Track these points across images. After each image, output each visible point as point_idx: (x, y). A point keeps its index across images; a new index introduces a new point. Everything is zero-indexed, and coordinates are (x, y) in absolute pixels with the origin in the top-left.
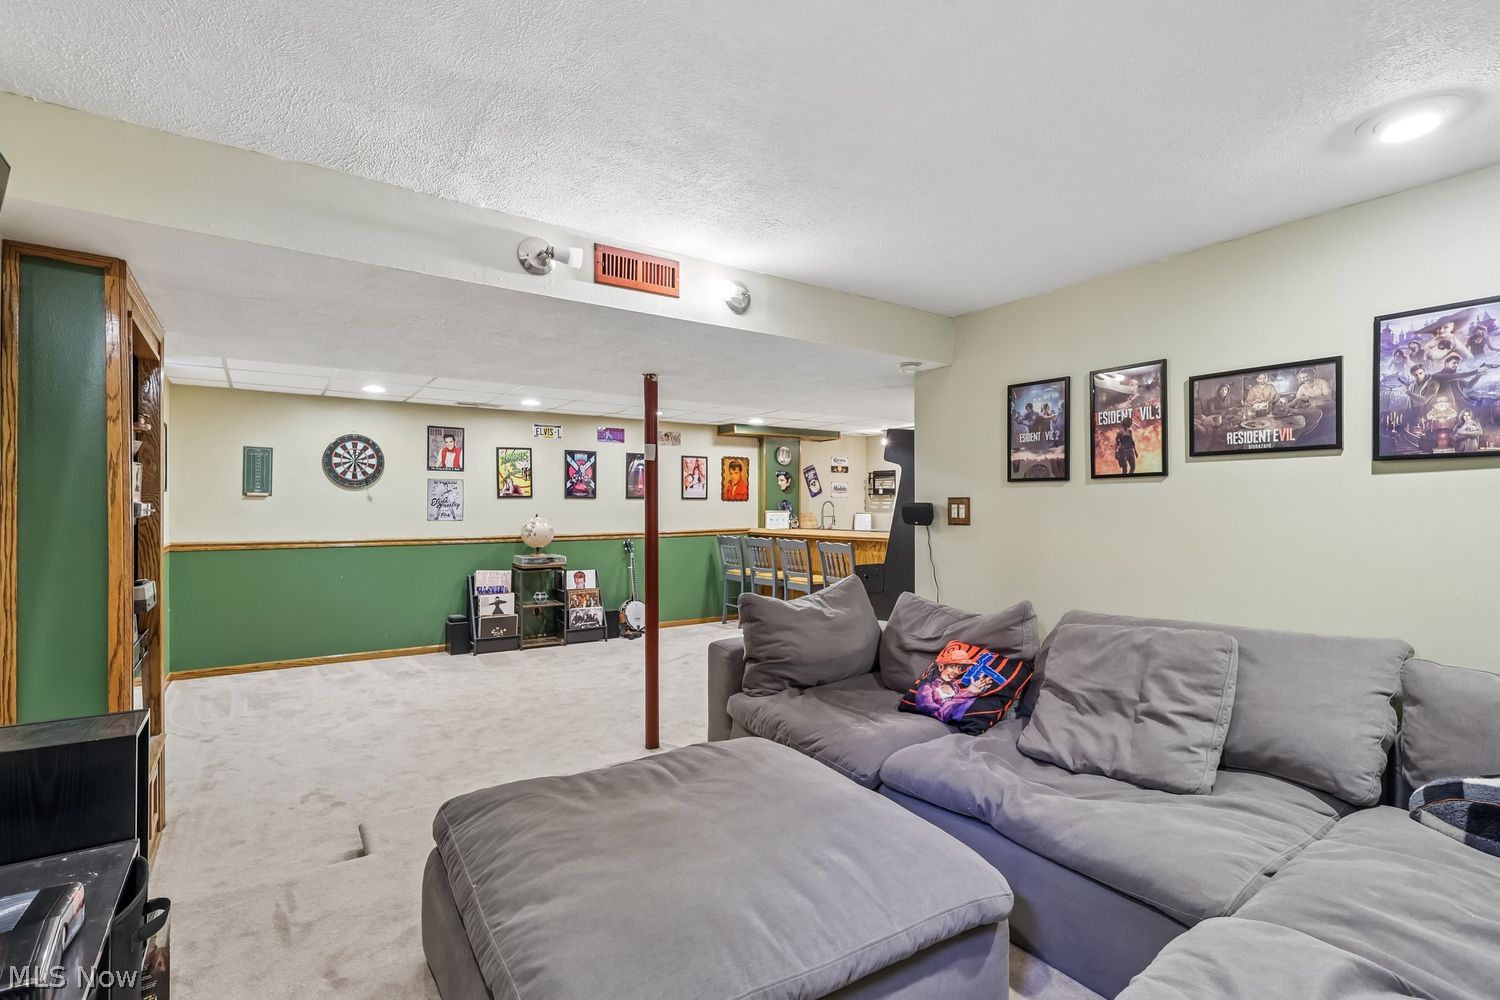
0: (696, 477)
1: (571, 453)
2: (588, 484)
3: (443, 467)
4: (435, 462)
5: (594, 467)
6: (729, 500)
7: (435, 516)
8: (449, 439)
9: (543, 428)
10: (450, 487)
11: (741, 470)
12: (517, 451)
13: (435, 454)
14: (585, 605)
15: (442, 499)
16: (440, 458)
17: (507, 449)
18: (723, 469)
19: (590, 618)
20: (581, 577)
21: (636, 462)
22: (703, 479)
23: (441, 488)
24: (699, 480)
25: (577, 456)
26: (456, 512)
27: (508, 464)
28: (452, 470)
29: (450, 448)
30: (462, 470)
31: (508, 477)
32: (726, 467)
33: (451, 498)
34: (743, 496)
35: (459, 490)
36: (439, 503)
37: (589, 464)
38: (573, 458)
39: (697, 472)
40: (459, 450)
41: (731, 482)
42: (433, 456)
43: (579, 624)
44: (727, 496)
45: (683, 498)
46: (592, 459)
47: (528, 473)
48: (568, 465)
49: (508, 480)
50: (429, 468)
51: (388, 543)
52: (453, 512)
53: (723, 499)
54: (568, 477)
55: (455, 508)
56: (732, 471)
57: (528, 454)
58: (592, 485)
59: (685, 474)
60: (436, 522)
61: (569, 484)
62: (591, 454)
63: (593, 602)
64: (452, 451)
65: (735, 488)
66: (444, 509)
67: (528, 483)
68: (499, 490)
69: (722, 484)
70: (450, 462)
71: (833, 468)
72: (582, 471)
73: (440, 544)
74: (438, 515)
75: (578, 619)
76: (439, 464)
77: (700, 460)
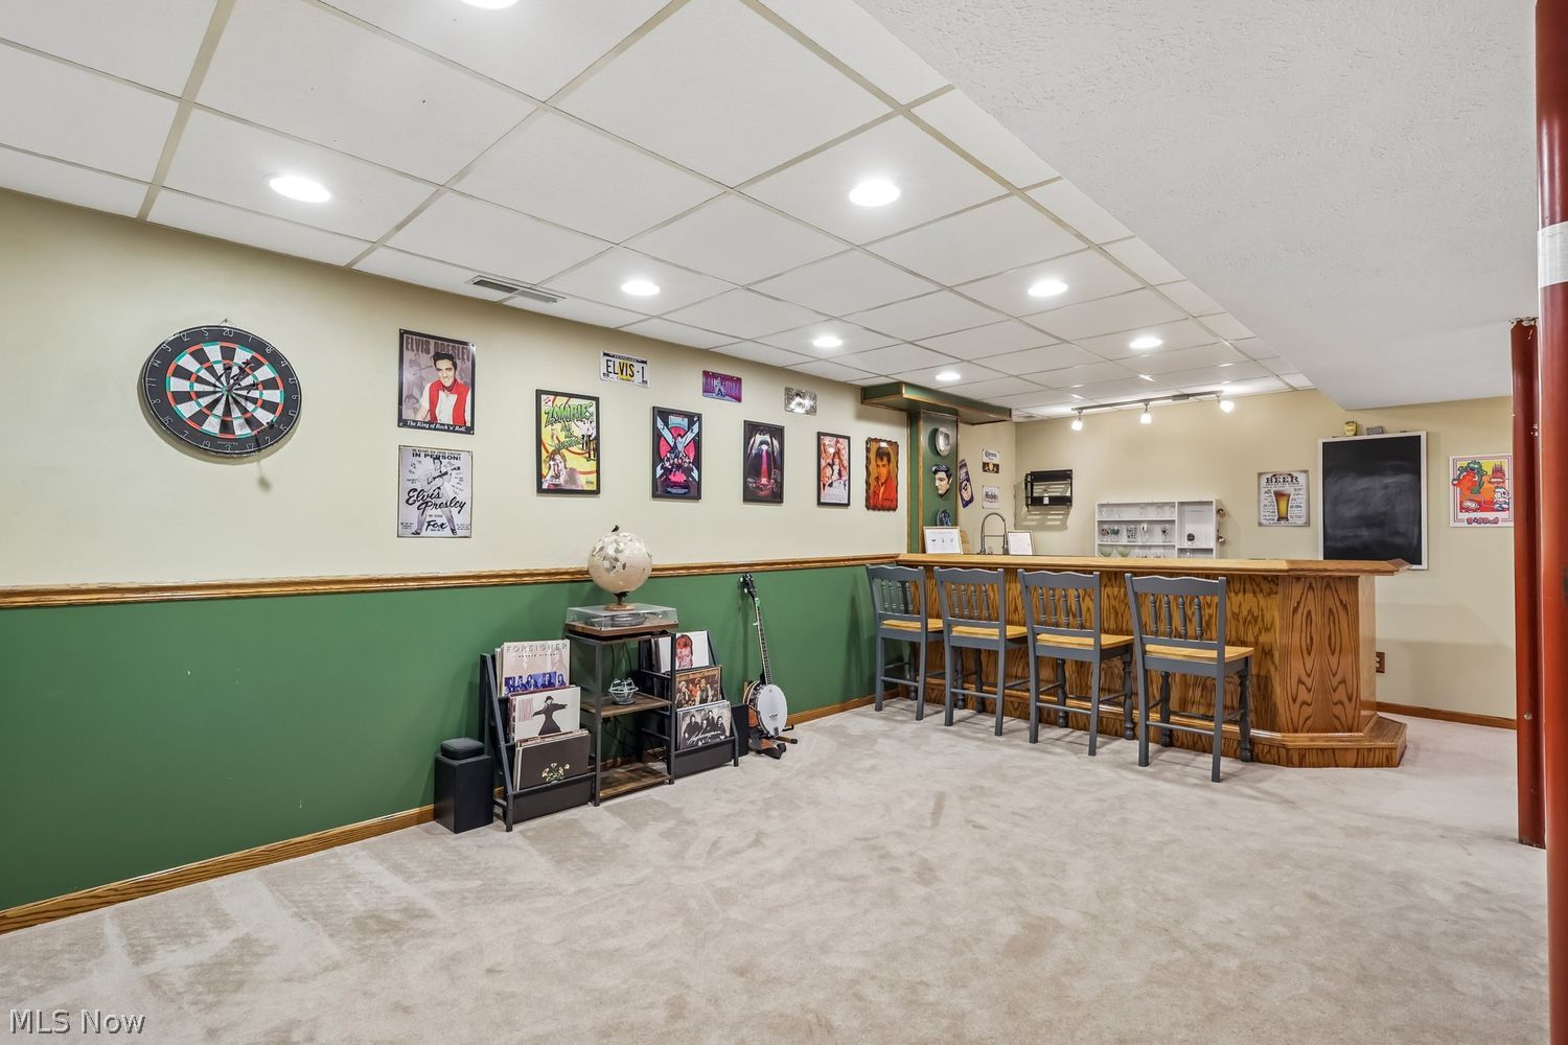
0: (836, 468)
1: (662, 414)
2: (688, 472)
3: (432, 423)
4: (416, 410)
5: (697, 443)
6: (875, 508)
7: (415, 528)
8: (444, 364)
9: (617, 361)
10: (446, 465)
11: (889, 461)
12: (574, 402)
13: (416, 392)
14: (698, 699)
15: (430, 489)
16: (425, 402)
17: (557, 394)
18: (868, 458)
19: (713, 725)
21: (759, 438)
22: (845, 471)
23: (427, 466)
24: (840, 474)
25: (674, 420)
26: (459, 519)
27: (558, 426)
28: (449, 429)
29: (448, 383)
30: (470, 430)
31: (557, 451)
32: (873, 456)
33: (448, 489)
34: (890, 505)
35: (465, 473)
36: (422, 499)
37: (690, 436)
38: (666, 423)
39: (837, 461)
40: (464, 388)
41: (877, 479)
42: (410, 396)
43: (694, 739)
44: (873, 503)
45: (820, 503)
46: (696, 428)
47: (592, 446)
48: (657, 437)
49: (558, 457)
50: (403, 422)
51: (308, 589)
52: (450, 520)
53: (868, 507)
54: (657, 458)
55: (455, 511)
56: (880, 463)
57: (593, 409)
58: (695, 474)
59: (823, 463)
60: (416, 541)
61: (659, 472)
62: (693, 418)
63: (710, 693)
64: (450, 389)
65: (882, 489)
66: (431, 512)
67: (592, 465)
68: (540, 476)
69: (867, 483)
70: (445, 413)
71: (985, 465)
72: (680, 447)
73: (424, 587)
74: (421, 524)
75: (694, 728)
76: (422, 414)
77: (841, 440)
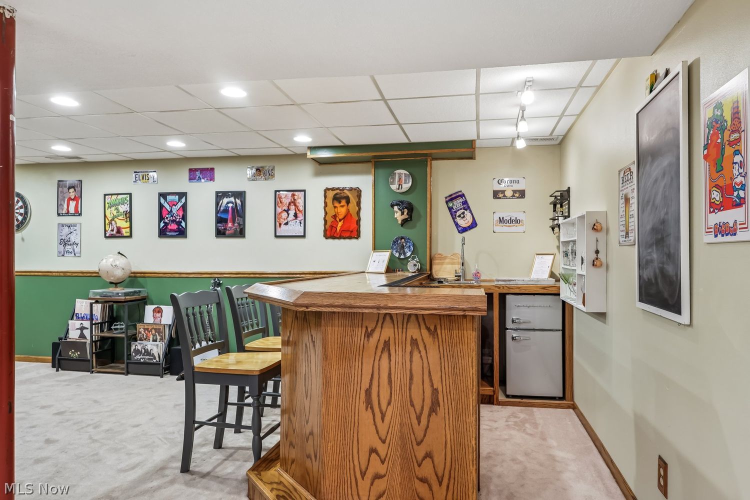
0: (292, 213)
1: (163, 195)
2: (179, 223)
3: (68, 213)
4: (63, 209)
5: (184, 208)
6: (334, 238)
7: (62, 253)
8: (72, 190)
9: (140, 174)
10: (72, 229)
11: (348, 202)
12: (120, 197)
13: (62, 203)
15: (67, 239)
16: (65, 206)
17: (112, 195)
18: (326, 203)
20: (159, 312)
21: (225, 200)
22: (301, 214)
23: (66, 230)
24: (296, 216)
25: (169, 198)
26: (77, 250)
27: (113, 208)
28: (73, 215)
29: (73, 198)
30: (80, 215)
31: (113, 220)
32: (330, 201)
33: (73, 238)
34: (353, 233)
35: (78, 232)
36: (64, 242)
37: (180, 205)
38: (165, 199)
39: (292, 207)
40: (78, 198)
41: (335, 217)
42: (61, 205)
43: (138, 357)
44: (331, 233)
45: (276, 236)
46: (183, 200)
47: (129, 216)
48: (161, 207)
49: (113, 222)
50: (59, 215)
51: (33, 274)
52: (74, 250)
53: (326, 236)
54: (161, 218)
55: (75, 246)
56: (337, 204)
57: (128, 199)
58: (183, 224)
59: (279, 210)
60: (63, 258)
61: (162, 224)
62: (182, 195)
63: (159, 338)
64: (73, 200)
65: (340, 224)
66: (68, 247)
67: (128, 224)
68: (105, 231)
69: (326, 221)
70: (72, 210)
71: (496, 194)
72: (174, 211)
73: (65, 275)
74: (64, 252)
75: (138, 352)
76: (65, 211)
77: (296, 193)
